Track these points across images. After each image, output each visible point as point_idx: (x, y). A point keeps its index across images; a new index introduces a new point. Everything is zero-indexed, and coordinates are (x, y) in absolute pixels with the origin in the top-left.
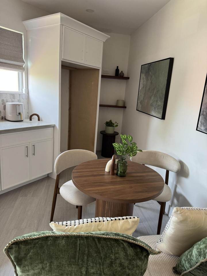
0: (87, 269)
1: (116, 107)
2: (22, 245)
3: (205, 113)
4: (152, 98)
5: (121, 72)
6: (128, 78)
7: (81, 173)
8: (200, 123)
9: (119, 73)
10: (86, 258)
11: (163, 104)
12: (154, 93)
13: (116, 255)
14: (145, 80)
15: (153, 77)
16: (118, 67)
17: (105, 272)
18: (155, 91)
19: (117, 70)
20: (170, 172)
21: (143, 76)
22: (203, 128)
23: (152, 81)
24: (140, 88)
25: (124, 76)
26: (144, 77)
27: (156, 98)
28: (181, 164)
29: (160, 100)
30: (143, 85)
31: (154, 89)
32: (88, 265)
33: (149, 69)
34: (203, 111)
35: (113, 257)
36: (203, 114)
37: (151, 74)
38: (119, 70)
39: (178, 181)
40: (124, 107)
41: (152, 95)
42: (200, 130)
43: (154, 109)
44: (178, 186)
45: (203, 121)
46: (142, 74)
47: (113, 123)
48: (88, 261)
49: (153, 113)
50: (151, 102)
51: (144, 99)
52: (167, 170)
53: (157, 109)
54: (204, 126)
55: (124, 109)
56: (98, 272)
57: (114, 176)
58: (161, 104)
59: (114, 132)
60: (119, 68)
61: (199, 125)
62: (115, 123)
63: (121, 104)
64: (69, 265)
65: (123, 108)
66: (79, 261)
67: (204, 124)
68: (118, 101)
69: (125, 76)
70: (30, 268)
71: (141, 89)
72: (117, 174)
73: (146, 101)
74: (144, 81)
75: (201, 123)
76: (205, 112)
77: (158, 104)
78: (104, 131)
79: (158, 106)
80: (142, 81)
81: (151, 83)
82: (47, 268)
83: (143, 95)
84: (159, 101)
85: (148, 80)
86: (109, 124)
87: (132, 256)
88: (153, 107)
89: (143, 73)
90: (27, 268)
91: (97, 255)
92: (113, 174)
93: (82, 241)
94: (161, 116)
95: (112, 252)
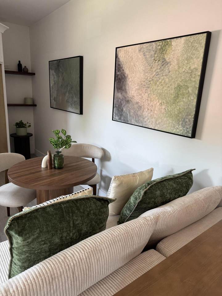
0: (73, 222)
1: (25, 105)
2: (19, 220)
3: (117, 106)
4: (67, 94)
5: (24, 67)
6: (33, 74)
7: (18, 174)
8: (114, 114)
9: (23, 68)
10: (71, 215)
11: (79, 100)
12: (68, 89)
13: (90, 208)
14: (56, 77)
15: (64, 74)
16: (19, 62)
17: (85, 222)
18: (69, 88)
19: (20, 65)
20: (95, 159)
21: (52, 72)
22: (117, 118)
23: (64, 77)
24: (51, 85)
25: (28, 72)
26: (54, 74)
27: (71, 95)
28: (104, 150)
29: (76, 96)
30: (54, 81)
31: (67, 86)
32: (74, 219)
33: (58, 66)
34: (116, 104)
35: (89, 210)
36: (116, 107)
37: (61, 70)
38: (21, 65)
39: (103, 166)
40: (34, 105)
41: (66, 92)
42: (116, 120)
43: (70, 105)
44: (103, 170)
45: (116, 112)
46: (50, 70)
47: (24, 123)
48: (73, 216)
49: (70, 109)
50: (66, 99)
51: (57, 95)
52: (92, 159)
53: (74, 105)
54: (118, 116)
55: (34, 107)
56: (81, 222)
57: (53, 170)
58: (77, 100)
59: (28, 133)
60: (21, 63)
61: (114, 116)
62: (27, 123)
63: (29, 102)
64: (60, 223)
65: (32, 107)
66: (67, 218)
67: (117, 114)
68: (25, 99)
69: (30, 71)
70: (30, 235)
71: (53, 85)
72: (55, 168)
73: (61, 98)
74: (54, 78)
75: (116, 114)
76: (117, 104)
77: (74, 100)
78: (15, 134)
79: (75, 102)
80: (52, 77)
81: (63, 79)
82: (45, 230)
83: (56, 92)
84: (74, 98)
85: (59, 77)
86: (20, 125)
87: (100, 206)
88: (70, 104)
89: (52, 70)
90: (28, 235)
91: (78, 211)
92: (51, 168)
93: (65, 205)
94: (78, 111)
95: (87, 207)
